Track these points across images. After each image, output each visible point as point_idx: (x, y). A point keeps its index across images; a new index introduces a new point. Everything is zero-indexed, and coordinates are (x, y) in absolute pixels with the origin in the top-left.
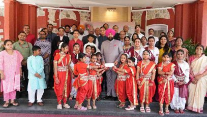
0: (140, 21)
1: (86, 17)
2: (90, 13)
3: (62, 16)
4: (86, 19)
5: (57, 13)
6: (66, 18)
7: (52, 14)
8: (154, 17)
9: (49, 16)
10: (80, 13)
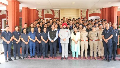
0: (86, 15)
1: (57, 12)
2: (59, 10)
3: (45, 13)
4: (57, 13)
5: (43, 11)
6: (47, 13)
7: (40, 11)
8: (93, 13)
9: (39, 13)
10: (54, 11)
